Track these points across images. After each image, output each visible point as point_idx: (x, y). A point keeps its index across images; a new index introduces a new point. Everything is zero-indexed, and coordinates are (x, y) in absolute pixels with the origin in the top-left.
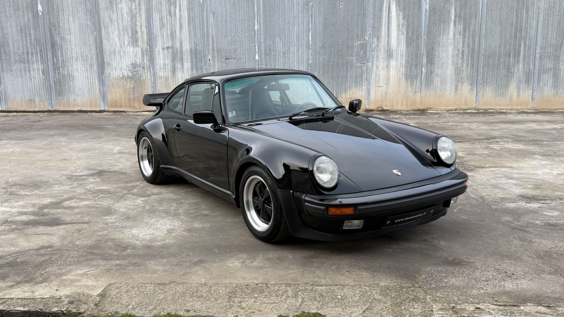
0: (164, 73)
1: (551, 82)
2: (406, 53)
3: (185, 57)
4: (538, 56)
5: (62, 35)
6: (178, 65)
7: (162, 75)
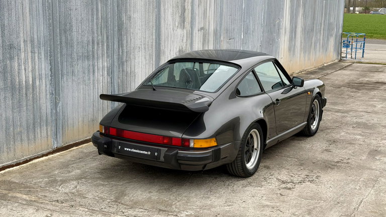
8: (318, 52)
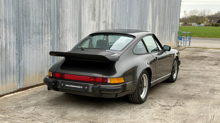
8: (166, 41)
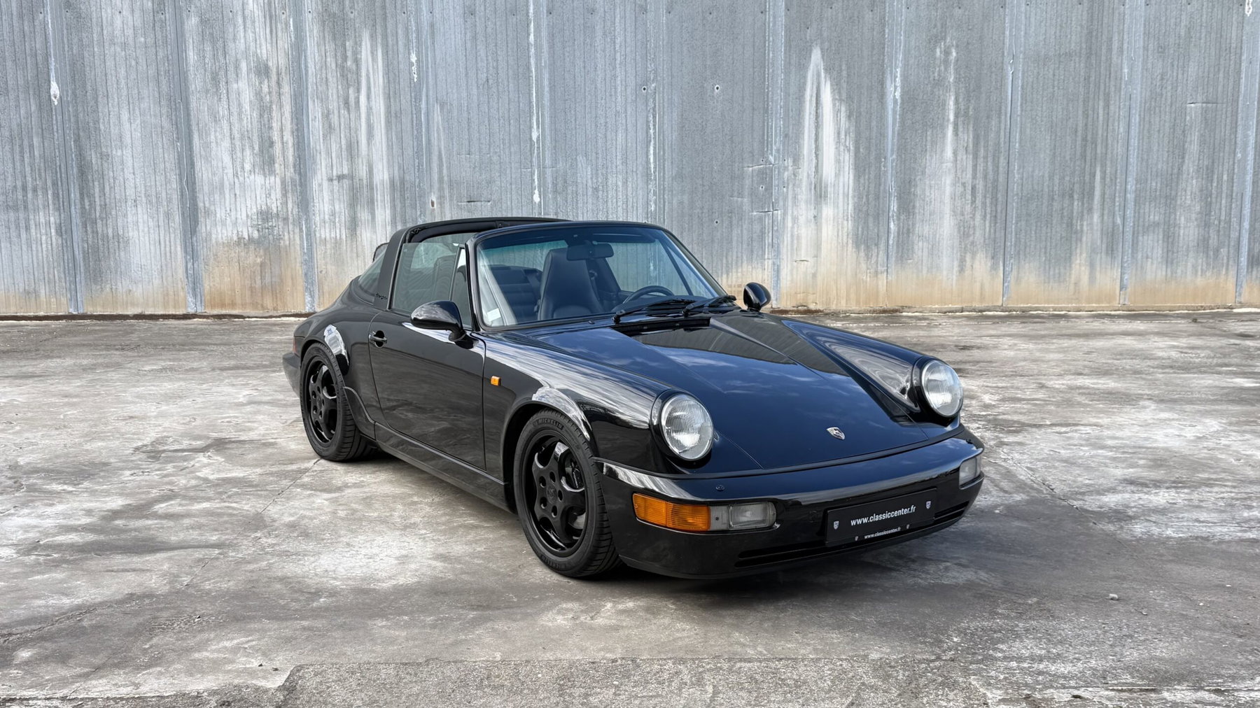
0: (330, 232)
1: (1161, 252)
2: (854, 191)
3: (378, 197)
4: (1130, 196)
5: (104, 150)
6: (363, 214)
7: (328, 235)
